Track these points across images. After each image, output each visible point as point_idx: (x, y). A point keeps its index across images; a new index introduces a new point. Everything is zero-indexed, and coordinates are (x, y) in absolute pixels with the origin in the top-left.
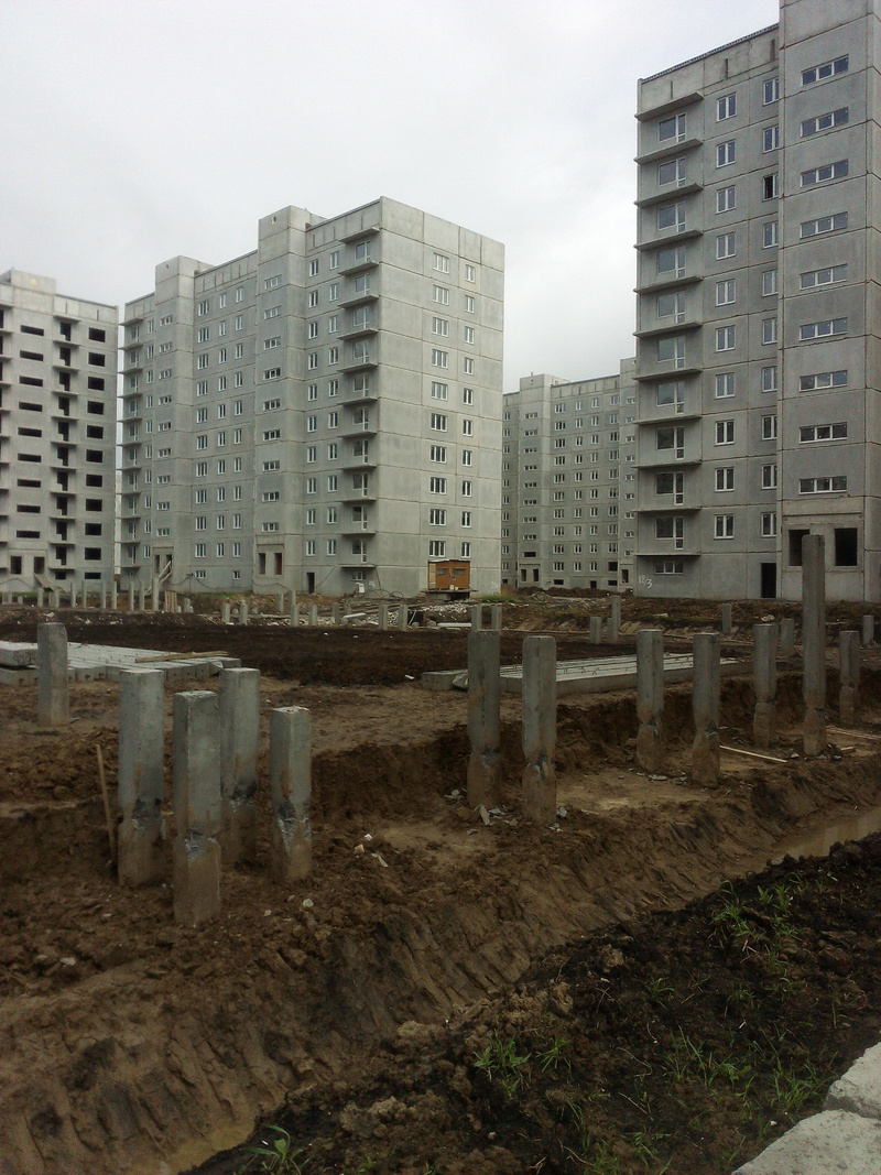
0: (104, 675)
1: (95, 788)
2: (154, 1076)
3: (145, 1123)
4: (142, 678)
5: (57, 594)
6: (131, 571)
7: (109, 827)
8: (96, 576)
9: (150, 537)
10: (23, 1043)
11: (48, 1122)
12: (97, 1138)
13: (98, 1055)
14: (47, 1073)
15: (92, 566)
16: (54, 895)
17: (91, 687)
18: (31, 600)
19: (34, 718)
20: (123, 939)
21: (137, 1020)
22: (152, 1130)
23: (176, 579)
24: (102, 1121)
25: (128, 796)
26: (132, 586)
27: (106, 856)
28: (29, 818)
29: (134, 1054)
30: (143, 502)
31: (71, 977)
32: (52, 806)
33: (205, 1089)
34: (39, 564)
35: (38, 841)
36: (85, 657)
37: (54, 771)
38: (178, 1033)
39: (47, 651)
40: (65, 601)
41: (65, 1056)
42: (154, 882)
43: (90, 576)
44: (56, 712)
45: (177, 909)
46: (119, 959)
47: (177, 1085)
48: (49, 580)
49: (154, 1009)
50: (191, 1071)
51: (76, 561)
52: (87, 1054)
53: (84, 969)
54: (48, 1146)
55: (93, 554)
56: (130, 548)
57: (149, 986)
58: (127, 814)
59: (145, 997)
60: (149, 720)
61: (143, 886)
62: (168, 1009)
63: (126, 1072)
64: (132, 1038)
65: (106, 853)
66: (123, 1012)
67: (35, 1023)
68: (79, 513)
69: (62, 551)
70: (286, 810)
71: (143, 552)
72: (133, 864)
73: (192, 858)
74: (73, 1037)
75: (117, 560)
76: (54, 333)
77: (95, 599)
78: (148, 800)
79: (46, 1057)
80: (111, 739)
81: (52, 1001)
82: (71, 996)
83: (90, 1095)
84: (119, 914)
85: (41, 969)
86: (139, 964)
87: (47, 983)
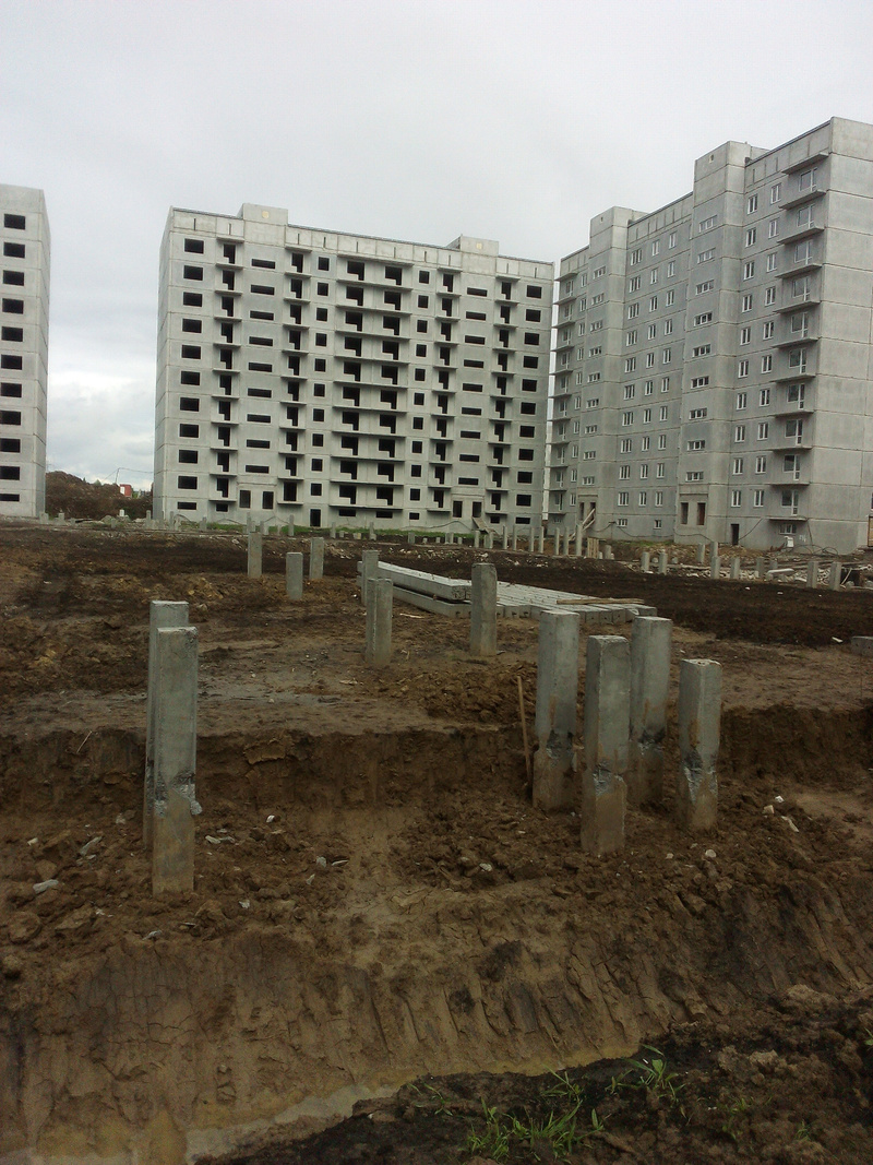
0: (529, 613)
1: (515, 716)
2: (554, 983)
3: (545, 1022)
4: (560, 619)
5: (490, 538)
6: (557, 517)
7: (526, 753)
8: (525, 521)
9: (574, 484)
10: (445, 928)
11: (462, 1001)
12: (503, 1025)
13: (507, 954)
14: (463, 959)
15: (523, 511)
16: (477, 806)
17: (516, 624)
18: (469, 541)
19: (467, 648)
20: (534, 858)
21: (542, 931)
22: (550, 1030)
23: (598, 527)
24: (508, 1011)
25: (543, 726)
26: (557, 531)
27: (523, 779)
28: (459, 736)
29: (538, 960)
30: (571, 451)
31: (488, 882)
32: (478, 727)
33: (600, 1006)
34: (477, 507)
35: (465, 757)
36: (513, 595)
37: (481, 696)
38: (578, 950)
39: (479, 586)
40: (498, 543)
41: (480, 948)
42: (564, 810)
43: (519, 520)
44: (486, 645)
45: (584, 836)
46: (530, 873)
47: (575, 997)
48: (485, 524)
49: (557, 924)
50: (588, 987)
51: (509, 507)
52: (498, 950)
53: (499, 877)
54: (462, 1021)
55: (524, 500)
56: (557, 495)
57: (554, 902)
58: (542, 743)
59: (550, 912)
60: (564, 659)
61: (554, 811)
62: (570, 926)
63: (531, 975)
64: (538, 945)
65: (523, 776)
66: (531, 920)
67: (455, 913)
68: (513, 462)
69: (496, 497)
70: (692, 760)
71: (568, 499)
72: (545, 790)
73: (600, 793)
74: (487, 933)
75: (545, 507)
76: (496, 294)
77: (524, 543)
78: (562, 733)
79: (464, 946)
80: (531, 673)
81: (470, 898)
82: (486, 897)
83: (500, 987)
84: (531, 832)
85: (463, 869)
86: (546, 881)
87: (468, 882)
